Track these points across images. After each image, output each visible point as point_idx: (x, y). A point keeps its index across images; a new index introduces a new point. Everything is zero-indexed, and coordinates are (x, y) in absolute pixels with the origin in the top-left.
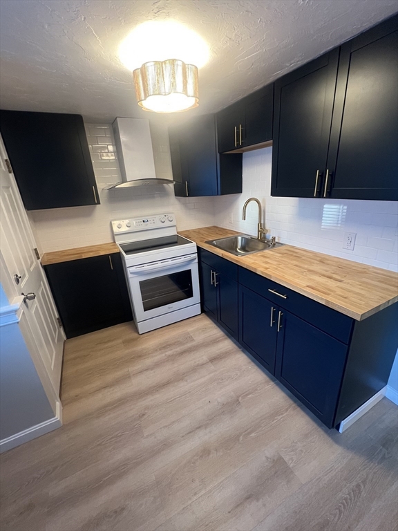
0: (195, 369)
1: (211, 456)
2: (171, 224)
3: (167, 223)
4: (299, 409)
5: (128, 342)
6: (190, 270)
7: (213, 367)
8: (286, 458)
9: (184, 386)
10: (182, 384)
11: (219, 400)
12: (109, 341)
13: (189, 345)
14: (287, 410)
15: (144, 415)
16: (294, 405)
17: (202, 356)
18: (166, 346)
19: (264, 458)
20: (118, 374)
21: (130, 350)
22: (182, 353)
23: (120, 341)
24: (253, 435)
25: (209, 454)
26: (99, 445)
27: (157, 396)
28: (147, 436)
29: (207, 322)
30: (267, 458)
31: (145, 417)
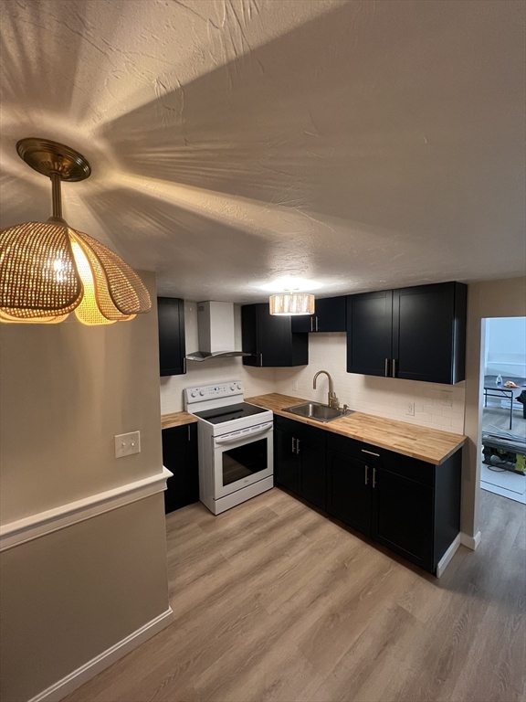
0: (292, 542)
1: (341, 618)
2: (239, 391)
3: (236, 391)
4: (400, 565)
5: (204, 525)
6: (266, 439)
7: (308, 539)
8: (404, 607)
9: (288, 562)
10: (286, 559)
11: (328, 569)
12: (182, 527)
13: (274, 521)
14: (390, 567)
15: (259, 595)
16: (394, 562)
17: (292, 530)
18: (249, 525)
19: (387, 611)
20: (211, 559)
21: (212, 533)
22: (272, 529)
23: (195, 525)
24: (370, 593)
25: (338, 616)
26: (226, 631)
27: (265, 574)
28: (273, 613)
29: (282, 496)
30: (389, 610)
31: (262, 596)
